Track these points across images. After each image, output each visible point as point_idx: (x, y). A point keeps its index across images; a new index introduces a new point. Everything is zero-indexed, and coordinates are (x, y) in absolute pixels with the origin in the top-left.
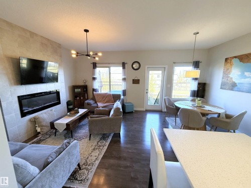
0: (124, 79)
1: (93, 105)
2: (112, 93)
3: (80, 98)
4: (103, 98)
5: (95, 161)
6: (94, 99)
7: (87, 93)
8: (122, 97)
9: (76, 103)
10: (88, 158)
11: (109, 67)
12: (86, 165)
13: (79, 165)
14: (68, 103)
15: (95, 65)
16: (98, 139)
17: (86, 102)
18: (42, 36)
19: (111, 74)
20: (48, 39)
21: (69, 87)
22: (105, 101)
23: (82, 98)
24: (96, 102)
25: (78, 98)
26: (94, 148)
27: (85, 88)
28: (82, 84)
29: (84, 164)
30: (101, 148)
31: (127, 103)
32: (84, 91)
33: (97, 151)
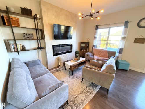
0: (124, 38)
1: (91, 57)
2: (107, 50)
3: (84, 50)
4: (99, 53)
5: (80, 104)
6: (92, 52)
7: (88, 48)
8: (117, 54)
9: (81, 53)
10: (76, 97)
11: (110, 28)
12: (73, 104)
13: (67, 101)
14: (76, 53)
15: (97, 27)
16: (88, 84)
17: (87, 53)
18: (66, 10)
19: (110, 37)
20: (70, 12)
21: (78, 43)
22: (100, 55)
23: (85, 50)
24: (93, 55)
25: (83, 50)
26: (83, 91)
27: (87, 44)
28: (86, 41)
29: (72, 101)
30: (88, 94)
31: (121, 60)
32: (87, 46)
33: (84, 95)
